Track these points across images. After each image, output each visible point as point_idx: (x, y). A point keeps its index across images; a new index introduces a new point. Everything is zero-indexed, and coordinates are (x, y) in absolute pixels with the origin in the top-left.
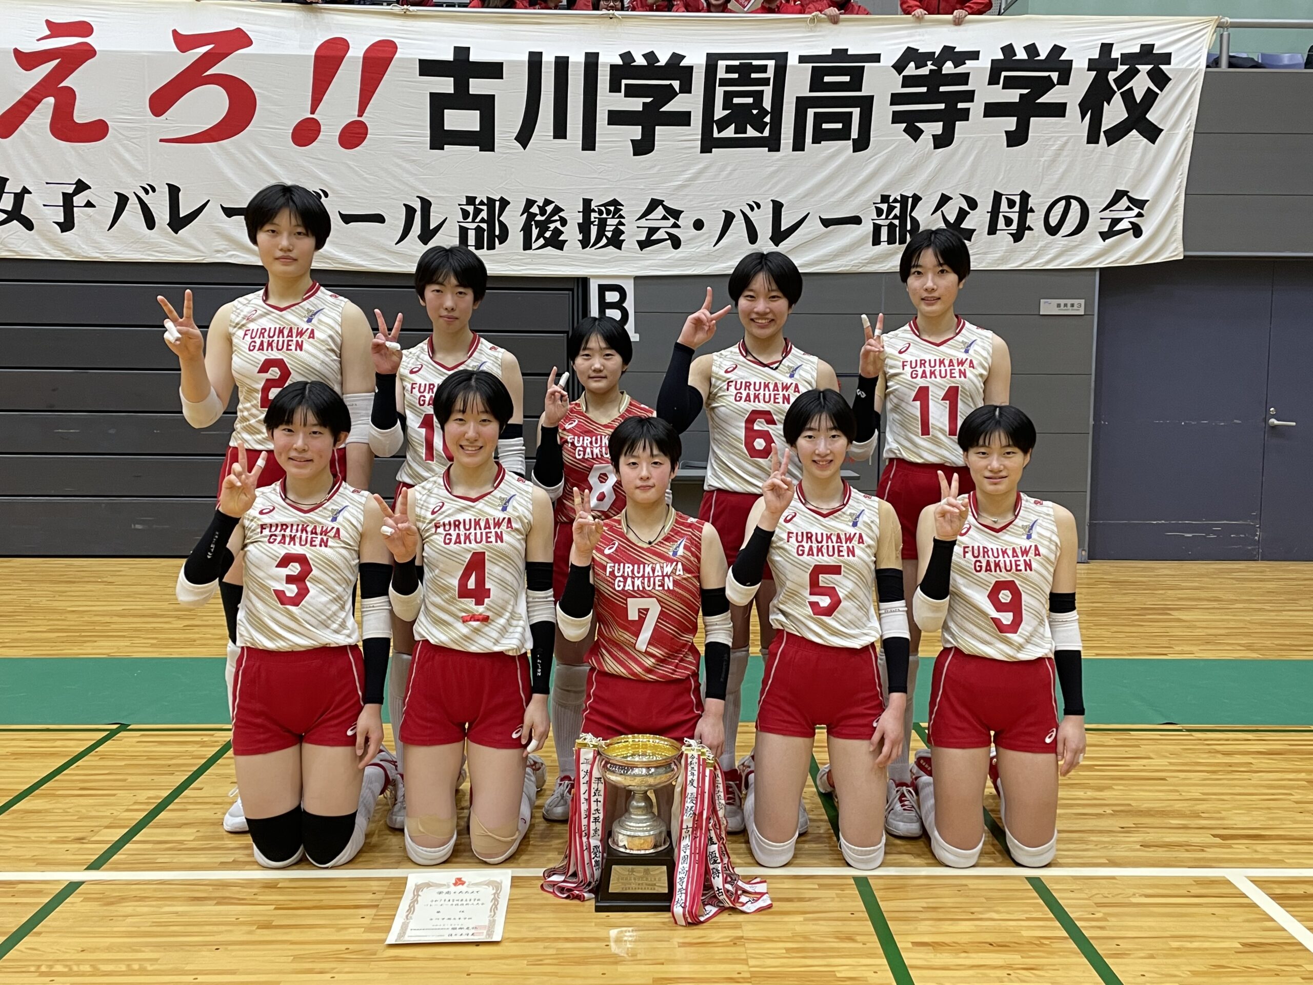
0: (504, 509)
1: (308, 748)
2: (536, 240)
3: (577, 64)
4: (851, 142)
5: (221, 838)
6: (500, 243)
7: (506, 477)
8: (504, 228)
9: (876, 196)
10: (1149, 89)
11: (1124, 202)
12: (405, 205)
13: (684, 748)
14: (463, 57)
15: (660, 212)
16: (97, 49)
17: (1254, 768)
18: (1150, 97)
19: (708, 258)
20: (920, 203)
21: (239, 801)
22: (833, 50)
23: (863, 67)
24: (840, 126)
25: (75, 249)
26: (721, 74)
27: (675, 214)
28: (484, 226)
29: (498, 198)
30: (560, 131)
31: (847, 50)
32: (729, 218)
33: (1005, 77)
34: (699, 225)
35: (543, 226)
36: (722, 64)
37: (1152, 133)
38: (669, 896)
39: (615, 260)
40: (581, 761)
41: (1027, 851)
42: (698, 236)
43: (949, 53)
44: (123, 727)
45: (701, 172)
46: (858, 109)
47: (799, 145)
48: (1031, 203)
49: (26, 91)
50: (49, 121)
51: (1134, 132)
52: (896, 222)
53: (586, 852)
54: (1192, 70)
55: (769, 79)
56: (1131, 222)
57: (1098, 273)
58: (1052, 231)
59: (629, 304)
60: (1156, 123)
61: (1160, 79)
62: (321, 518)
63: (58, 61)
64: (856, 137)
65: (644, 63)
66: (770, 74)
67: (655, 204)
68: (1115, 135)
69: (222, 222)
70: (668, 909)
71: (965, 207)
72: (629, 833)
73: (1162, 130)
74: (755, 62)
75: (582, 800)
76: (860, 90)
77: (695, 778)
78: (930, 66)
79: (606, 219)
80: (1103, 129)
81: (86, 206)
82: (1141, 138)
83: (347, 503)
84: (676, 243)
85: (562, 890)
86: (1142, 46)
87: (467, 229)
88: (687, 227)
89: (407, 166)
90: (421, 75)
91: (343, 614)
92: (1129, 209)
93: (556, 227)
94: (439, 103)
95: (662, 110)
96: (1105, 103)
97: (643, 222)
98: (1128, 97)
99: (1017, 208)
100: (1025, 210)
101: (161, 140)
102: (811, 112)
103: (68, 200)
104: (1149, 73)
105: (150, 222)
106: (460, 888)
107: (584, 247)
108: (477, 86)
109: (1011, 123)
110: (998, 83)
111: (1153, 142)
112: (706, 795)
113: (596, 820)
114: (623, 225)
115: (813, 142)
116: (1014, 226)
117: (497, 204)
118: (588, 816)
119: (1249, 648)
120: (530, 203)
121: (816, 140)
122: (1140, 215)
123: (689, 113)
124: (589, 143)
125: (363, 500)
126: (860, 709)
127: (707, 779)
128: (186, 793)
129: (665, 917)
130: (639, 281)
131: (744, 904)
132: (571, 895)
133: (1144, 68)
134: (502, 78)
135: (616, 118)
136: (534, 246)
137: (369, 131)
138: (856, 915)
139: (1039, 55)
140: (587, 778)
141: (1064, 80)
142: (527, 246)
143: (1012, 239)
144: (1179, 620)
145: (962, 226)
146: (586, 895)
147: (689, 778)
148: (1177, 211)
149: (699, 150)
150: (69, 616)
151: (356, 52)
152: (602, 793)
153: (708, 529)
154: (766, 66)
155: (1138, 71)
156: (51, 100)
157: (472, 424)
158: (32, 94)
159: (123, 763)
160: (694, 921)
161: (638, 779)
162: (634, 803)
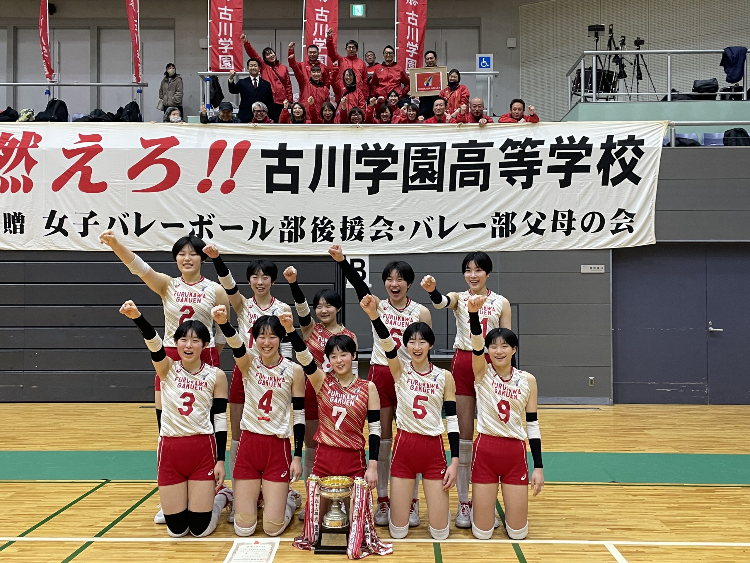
0: (282, 374)
1: (191, 482)
2: (319, 237)
3: (340, 150)
4: (479, 186)
5: (153, 526)
6: (301, 239)
7: (284, 360)
8: (303, 231)
9: (493, 213)
10: (633, 158)
11: (623, 215)
12: (253, 221)
13: (355, 481)
14: (283, 148)
15: (382, 222)
16: (103, 147)
17: (644, 501)
18: (634, 162)
19: (407, 245)
20: (516, 216)
21: (162, 510)
22: (469, 141)
23: (485, 149)
24: (473, 178)
25: (88, 246)
26: (412, 154)
27: (390, 223)
28: (293, 230)
29: (300, 216)
30: (331, 183)
31: (476, 141)
32: (417, 224)
33: (558, 153)
34: (402, 228)
35: (322, 230)
36: (413, 149)
37: (636, 180)
38: (346, 548)
39: (359, 246)
40: (310, 486)
41: (514, 532)
42: (401, 234)
43: (528, 141)
44: (108, 481)
45: (402, 202)
46: (483, 170)
47: (452, 188)
48: (574, 215)
49: (67, 168)
50: (78, 183)
51: (626, 179)
52: (504, 226)
53: (312, 529)
54: (655, 148)
55: (437, 156)
56: (627, 225)
57: (611, 251)
58: (586, 230)
59: (366, 269)
60: (638, 175)
61: (639, 153)
62: (199, 378)
63: (83, 154)
64: (482, 184)
65: (373, 149)
66: (437, 153)
67: (379, 218)
68: (616, 181)
69: (162, 230)
70: (345, 553)
71: (540, 218)
72: (331, 519)
73: (641, 178)
74: (430, 148)
75: (310, 505)
76: (483, 161)
77: (359, 494)
78: (519, 148)
79: (354, 226)
80: (610, 178)
81: (94, 224)
82: (630, 182)
83: (208, 372)
84: (390, 237)
85: (301, 545)
86: (629, 136)
87: (284, 232)
88: (395, 230)
89: (255, 201)
90: (262, 157)
91: (206, 421)
92: (625, 218)
93: (329, 231)
94: (271, 171)
95: (383, 172)
96: (611, 165)
97: (373, 228)
98: (622, 162)
99: (567, 218)
100: (571, 219)
101: (133, 191)
102: (458, 172)
103: (86, 220)
104: (633, 150)
105: (126, 231)
106: (257, 545)
107: (343, 240)
108: (290, 162)
109: (562, 176)
110: (554, 156)
111: (637, 184)
112: (364, 502)
113: (316, 514)
114: (363, 229)
115: (460, 187)
116: (566, 227)
117: (300, 219)
118: (313, 512)
119: (675, 448)
120: (316, 219)
121: (461, 186)
122: (631, 221)
123: (396, 173)
124: (346, 188)
125: (215, 371)
126: (436, 466)
127: (364, 495)
128: (137, 508)
129: (345, 556)
130: (371, 257)
131: (380, 552)
132: (304, 547)
133: (630, 148)
134: (302, 158)
135: (360, 176)
136: (318, 240)
137: (236, 185)
138: (430, 556)
139: (575, 142)
140: (312, 495)
141: (589, 154)
142: (314, 240)
143: (564, 234)
144: (646, 434)
145: (538, 228)
146: (311, 548)
147: (357, 494)
148: (651, 219)
149: (402, 191)
150: (80, 431)
151: (230, 147)
152: (319, 501)
153: (371, 384)
154: (435, 150)
155: (627, 149)
156: (80, 173)
157: (267, 339)
158: (71, 170)
159: (108, 496)
160: (356, 557)
161: (333, 494)
162: (333, 506)
